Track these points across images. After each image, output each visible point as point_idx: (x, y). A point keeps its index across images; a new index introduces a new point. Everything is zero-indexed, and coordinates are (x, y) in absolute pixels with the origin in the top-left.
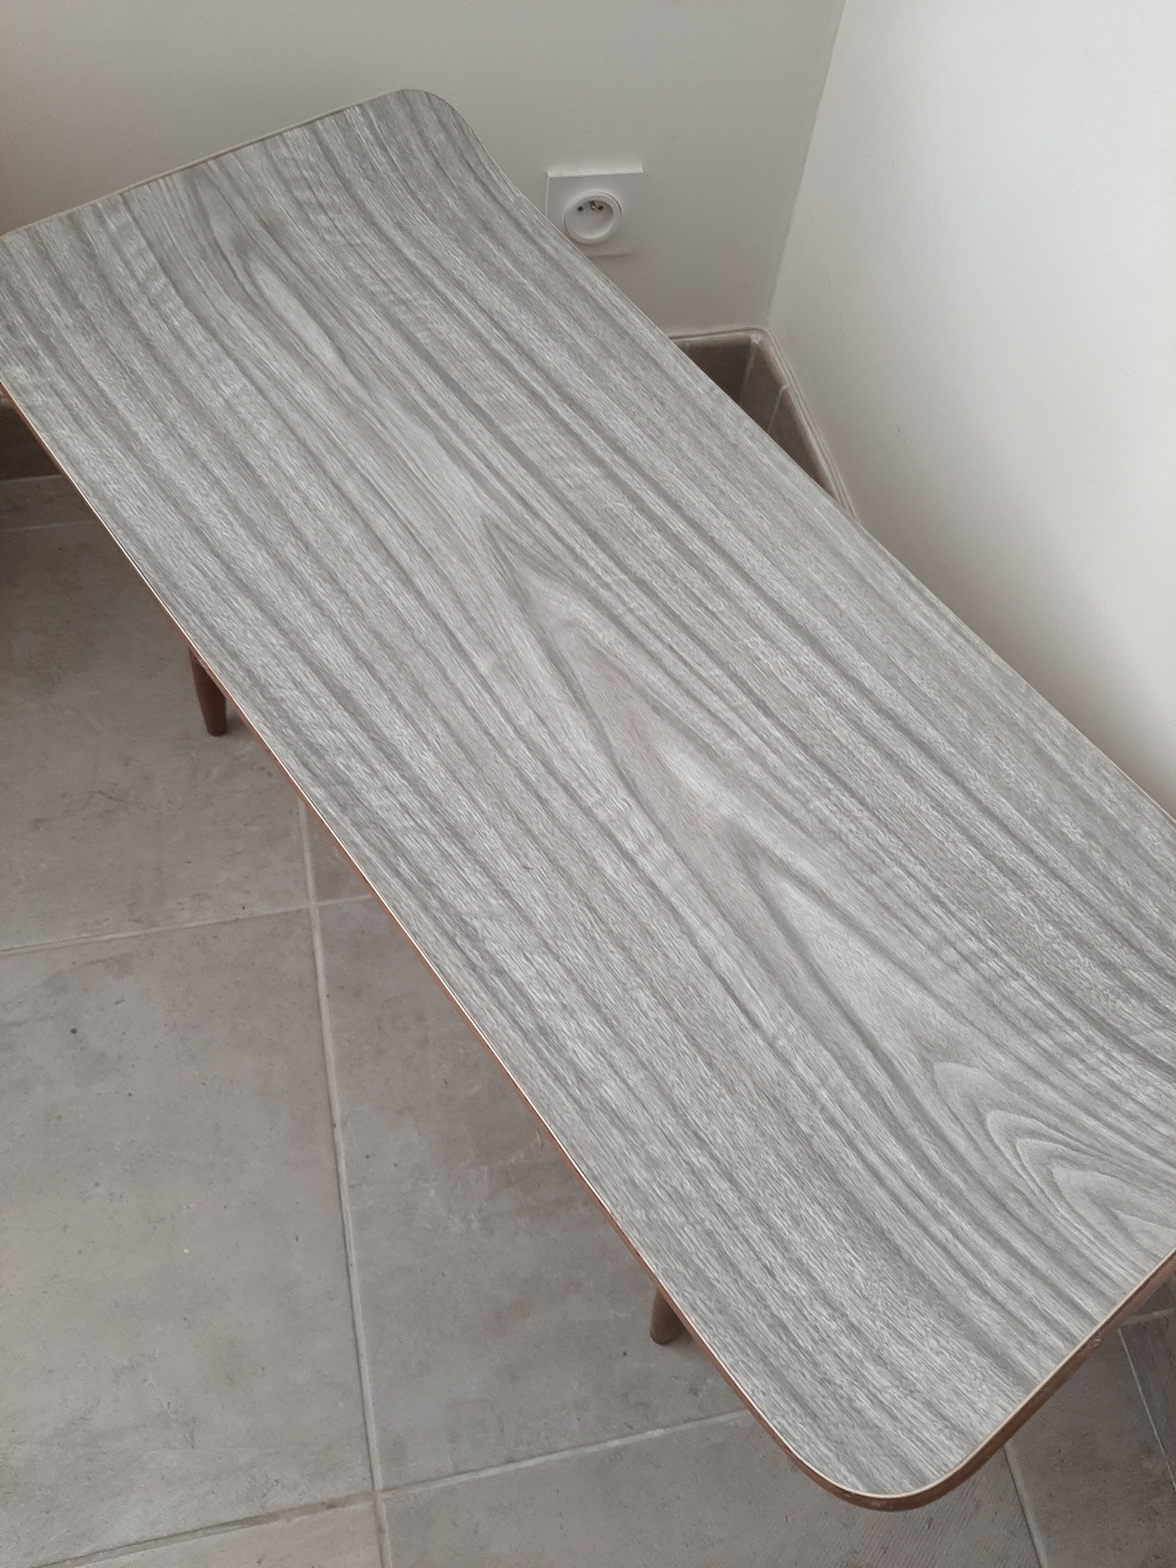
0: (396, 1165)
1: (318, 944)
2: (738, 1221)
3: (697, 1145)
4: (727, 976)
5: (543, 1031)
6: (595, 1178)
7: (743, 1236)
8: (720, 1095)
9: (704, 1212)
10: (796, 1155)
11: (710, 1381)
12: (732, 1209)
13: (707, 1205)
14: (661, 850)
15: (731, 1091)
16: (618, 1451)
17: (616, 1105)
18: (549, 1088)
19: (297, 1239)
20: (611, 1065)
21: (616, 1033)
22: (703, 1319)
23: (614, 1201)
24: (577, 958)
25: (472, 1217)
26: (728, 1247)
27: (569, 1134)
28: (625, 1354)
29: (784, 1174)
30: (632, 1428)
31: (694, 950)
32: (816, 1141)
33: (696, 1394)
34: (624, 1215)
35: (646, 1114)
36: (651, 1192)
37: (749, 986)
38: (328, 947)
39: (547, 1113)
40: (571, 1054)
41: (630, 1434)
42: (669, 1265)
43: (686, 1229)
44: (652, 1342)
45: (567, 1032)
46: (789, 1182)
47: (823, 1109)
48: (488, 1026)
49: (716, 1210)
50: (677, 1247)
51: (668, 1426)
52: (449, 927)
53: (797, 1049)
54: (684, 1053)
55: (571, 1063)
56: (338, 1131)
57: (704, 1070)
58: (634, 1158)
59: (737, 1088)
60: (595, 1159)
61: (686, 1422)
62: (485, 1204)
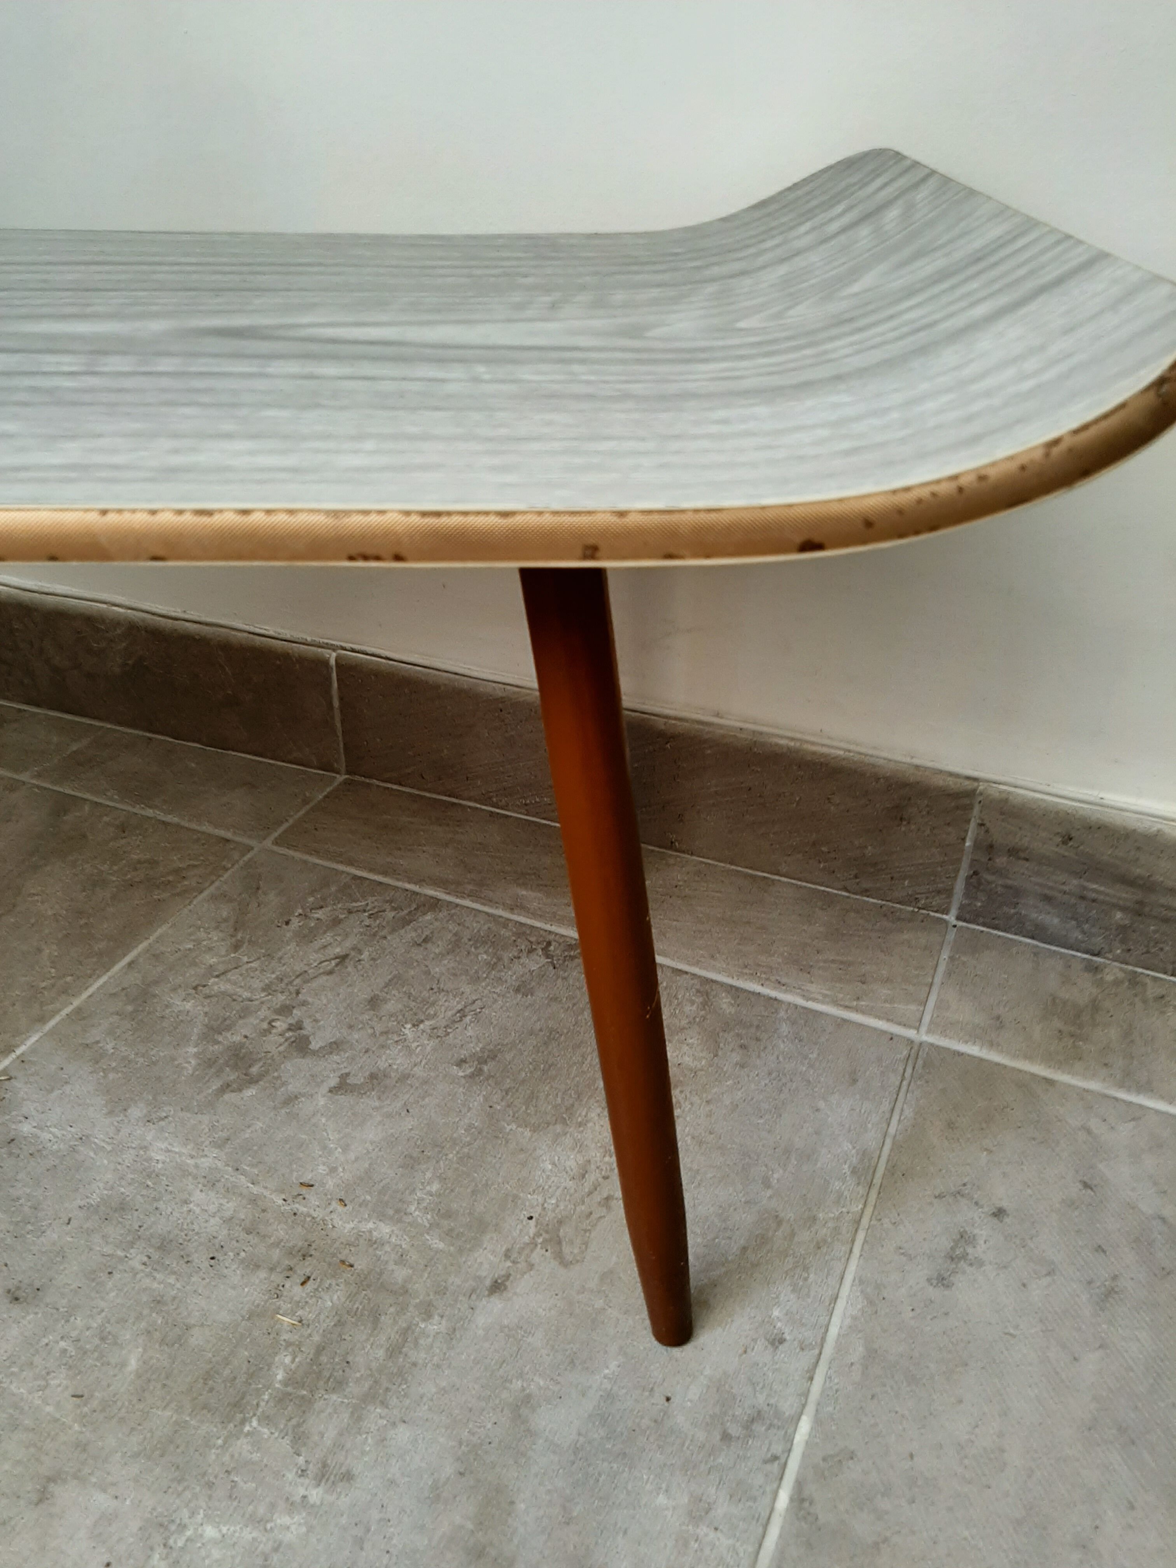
11: (776, 1313)
16: (799, 1499)
28: (668, 1399)
30: (775, 1458)
33: (782, 1341)
41: (784, 1466)
44: (676, 1351)
51: (804, 1406)
61: (811, 1379)
62: (301, 1460)
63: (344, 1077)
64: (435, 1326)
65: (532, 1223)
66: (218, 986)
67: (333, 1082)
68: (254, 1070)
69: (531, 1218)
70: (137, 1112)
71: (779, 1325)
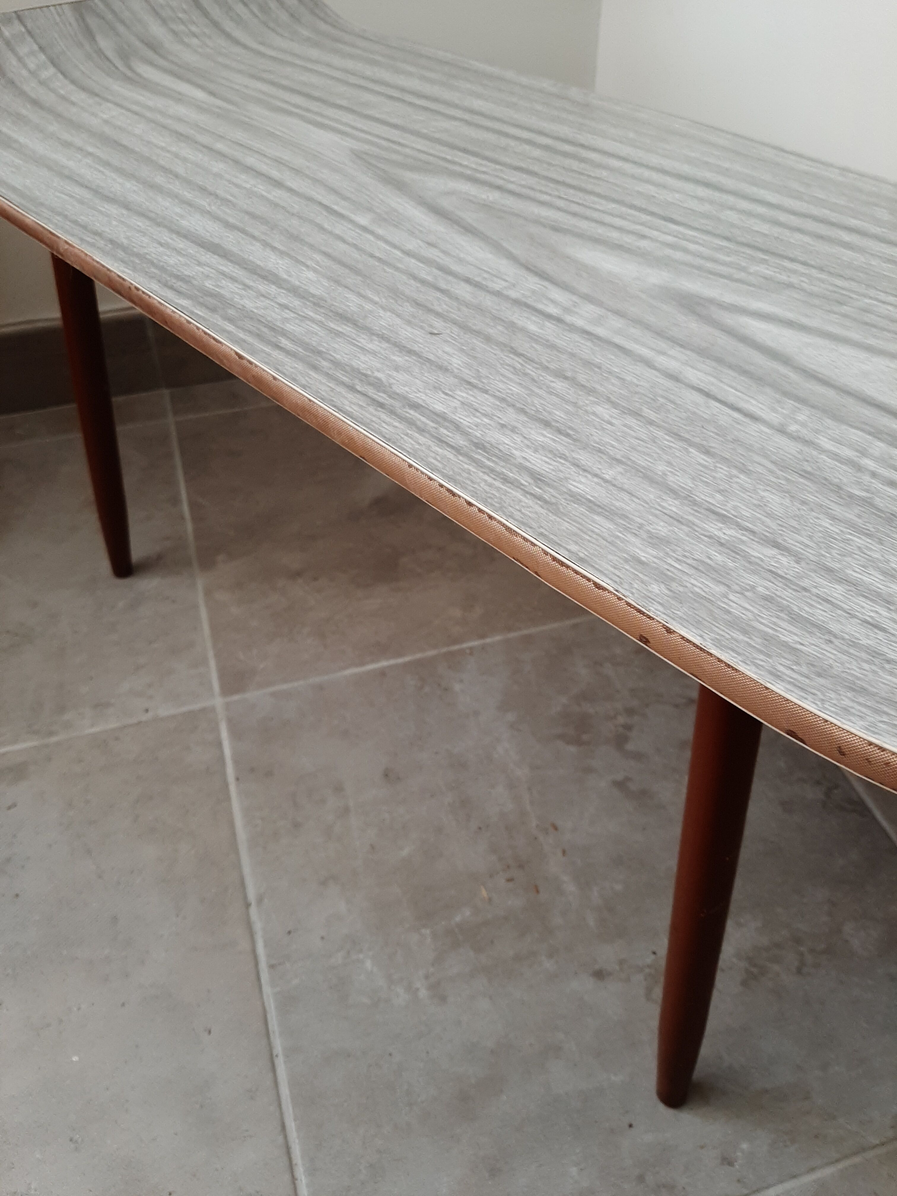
0: (322, 938)
1: (224, 734)
2: (806, 583)
3: (717, 520)
4: (702, 386)
5: (479, 445)
6: (582, 560)
7: (818, 596)
8: (731, 476)
9: (751, 579)
10: (859, 516)
11: (745, 1146)
12: (791, 573)
13: (754, 572)
14: (588, 309)
15: (744, 470)
17: (592, 496)
18: (498, 489)
19: (210, 1032)
20: (577, 466)
21: (575, 440)
22: (795, 685)
23: (618, 580)
24: (511, 390)
25: (418, 985)
26: (801, 609)
27: (534, 525)
28: (631, 1126)
29: (851, 534)
31: (654, 371)
32: (878, 501)
34: (634, 591)
35: (635, 500)
36: (666, 567)
37: (734, 391)
38: (236, 734)
39: (501, 509)
40: (522, 461)
42: (718, 634)
43: (731, 597)
44: (664, 1107)
45: (512, 445)
46: (859, 541)
47: (874, 475)
48: (408, 447)
49: (769, 576)
50: (726, 617)
52: (345, 379)
53: (817, 431)
54: (670, 447)
55: (522, 468)
56: (253, 911)
57: (702, 458)
58: (633, 539)
59: (751, 468)
60: (576, 543)
62: (432, 970)
63: (627, 779)
64: (549, 965)
65: (653, 957)
66: (608, 670)
67: (619, 777)
68: (585, 737)
69: (654, 953)
70: (511, 717)
71: (739, 1154)
